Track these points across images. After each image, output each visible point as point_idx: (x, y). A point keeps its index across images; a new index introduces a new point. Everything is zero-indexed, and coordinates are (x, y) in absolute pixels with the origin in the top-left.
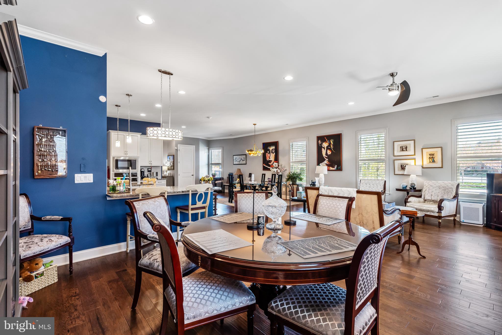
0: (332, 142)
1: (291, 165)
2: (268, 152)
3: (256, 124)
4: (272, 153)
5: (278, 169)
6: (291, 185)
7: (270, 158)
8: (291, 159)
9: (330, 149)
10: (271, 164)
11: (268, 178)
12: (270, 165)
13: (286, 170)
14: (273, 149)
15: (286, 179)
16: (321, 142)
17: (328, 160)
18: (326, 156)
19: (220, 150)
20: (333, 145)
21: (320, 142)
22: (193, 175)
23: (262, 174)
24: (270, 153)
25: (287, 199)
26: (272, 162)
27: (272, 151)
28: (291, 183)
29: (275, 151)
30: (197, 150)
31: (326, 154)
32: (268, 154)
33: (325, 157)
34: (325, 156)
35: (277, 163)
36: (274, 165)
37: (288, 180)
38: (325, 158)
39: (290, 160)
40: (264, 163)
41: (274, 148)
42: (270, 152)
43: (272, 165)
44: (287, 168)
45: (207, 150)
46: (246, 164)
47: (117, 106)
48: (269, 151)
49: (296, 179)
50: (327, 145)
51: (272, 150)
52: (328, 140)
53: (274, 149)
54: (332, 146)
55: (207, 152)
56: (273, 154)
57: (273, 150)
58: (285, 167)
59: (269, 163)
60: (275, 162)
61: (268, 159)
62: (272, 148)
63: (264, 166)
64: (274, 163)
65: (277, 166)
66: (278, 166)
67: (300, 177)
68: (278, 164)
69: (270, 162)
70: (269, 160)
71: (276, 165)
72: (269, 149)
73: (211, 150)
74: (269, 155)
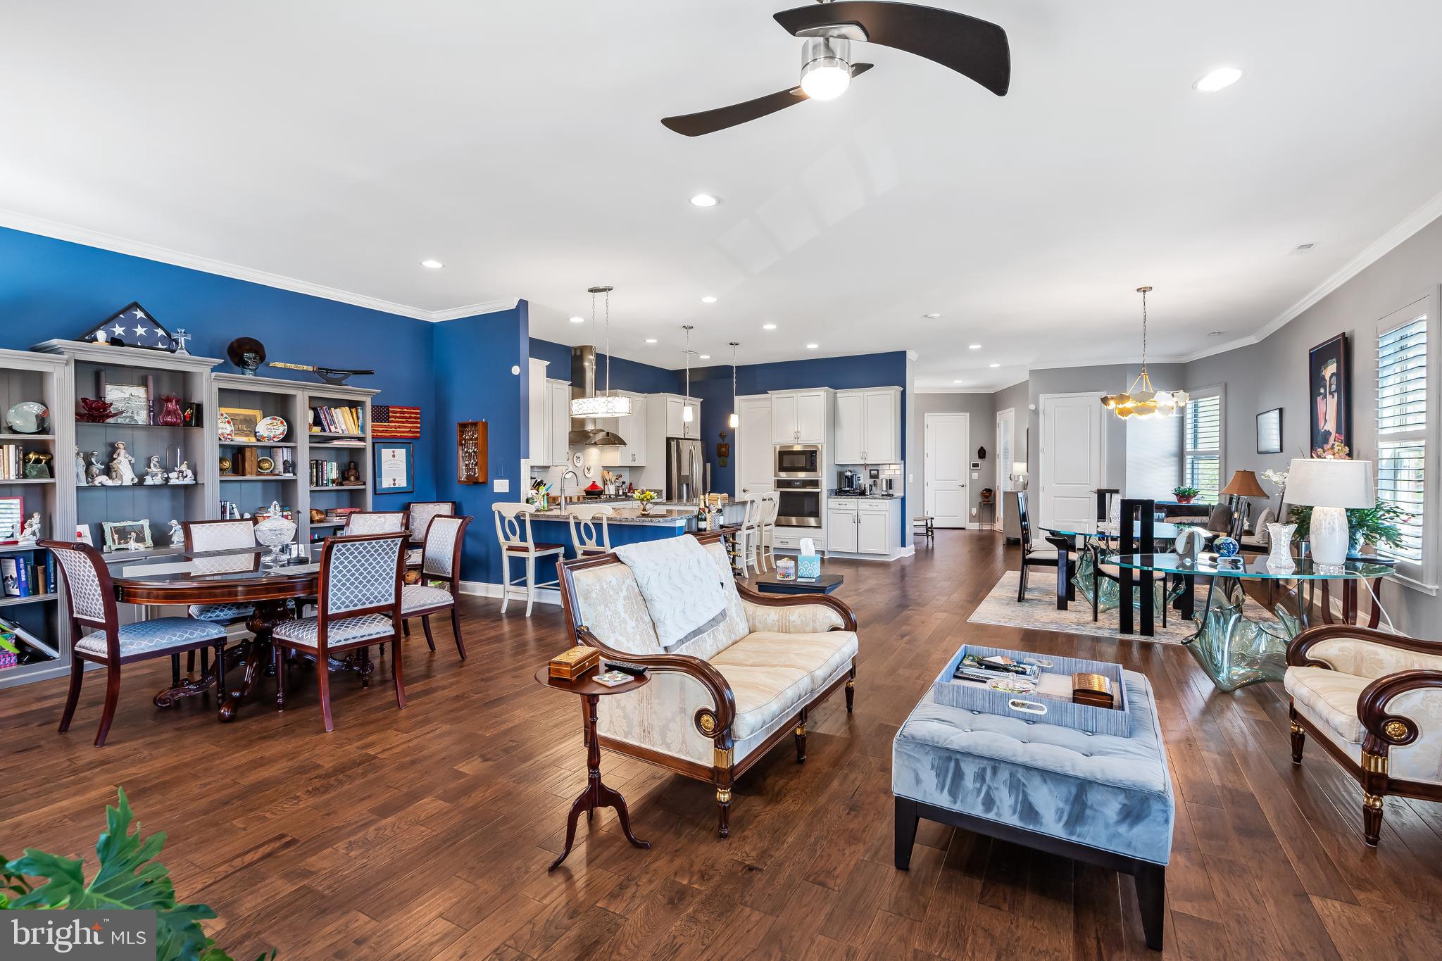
2: (1322, 390)
4: (1331, 394)
7: (1325, 421)
14: (1333, 375)
19: (1218, 402)
26: (1331, 440)
27: (1331, 385)
29: (1338, 385)
32: (1322, 399)
40: (1313, 444)
41: (1335, 367)
42: (1325, 388)
46: (1281, 451)
47: (731, 344)
48: (1322, 386)
51: (1330, 378)
53: (1336, 373)
56: (1334, 396)
57: (1333, 380)
60: (1338, 440)
61: (1322, 425)
62: (1331, 369)
69: (1327, 441)
70: (1325, 428)
72: (1323, 378)
74: (1323, 405)
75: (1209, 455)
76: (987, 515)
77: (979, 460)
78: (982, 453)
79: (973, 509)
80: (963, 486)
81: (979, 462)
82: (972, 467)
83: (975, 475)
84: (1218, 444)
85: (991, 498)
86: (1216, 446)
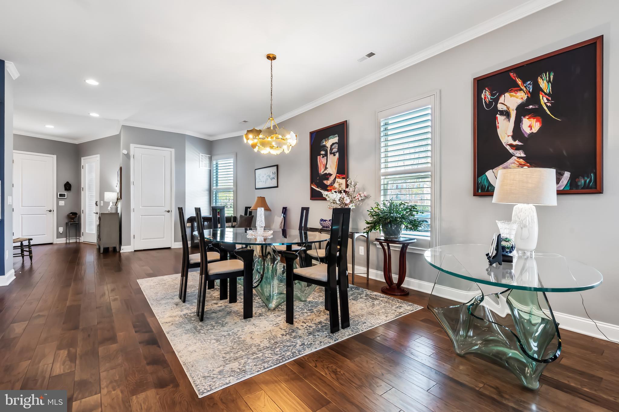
0: (549, 81)
1: (382, 183)
2: (323, 152)
3: (274, 58)
4: (331, 153)
5: (344, 194)
6: (381, 244)
7: (326, 168)
8: (383, 166)
9: (538, 113)
10: (328, 183)
11: (322, 220)
12: (327, 186)
13: (366, 197)
14: (333, 144)
15: (368, 223)
16: (492, 95)
17: (523, 155)
18: (517, 143)
19: (232, 161)
20: (552, 95)
21: (486, 95)
22: (168, 212)
23: (302, 208)
24: (326, 155)
25: (370, 277)
26: (332, 178)
27: (331, 149)
28: (382, 234)
29: (338, 149)
30: (180, 160)
31: (517, 133)
32: (323, 157)
33: (511, 145)
34: (511, 141)
35: (343, 178)
36: (336, 185)
37: (373, 226)
38: (511, 151)
39: (380, 169)
40: (312, 181)
41: (335, 139)
42: (326, 151)
43: (331, 185)
44: (370, 191)
45: (206, 162)
46: (277, 187)
48: (324, 150)
49: (399, 224)
50: (519, 101)
51: (331, 146)
52: (524, 82)
53: (336, 143)
54: (544, 100)
55: (208, 165)
56: (334, 155)
57: (333, 147)
58: (364, 190)
59: (325, 182)
60: (339, 177)
61: (322, 171)
62: (331, 141)
63: (312, 189)
64: (337, 179)
65: (344, 187)
66: (347, 186)
67: (411, 218)
68: (347, 181)
69: (327, 179)
70: (325, 172)
71: (340, 185)
72: (325, 146)
73: (216, 160)
74: (324, 160)
75: (227, 190)
76: (73, 231)
77: (66, 191)
78: (68, 187)
79: (60, 228)
80: (50, 211)
81: (66, 193)
82: (59, 197)
83: (62, 203)
84: (232, 184)
85: (76, 219)
86: (231, 184)
